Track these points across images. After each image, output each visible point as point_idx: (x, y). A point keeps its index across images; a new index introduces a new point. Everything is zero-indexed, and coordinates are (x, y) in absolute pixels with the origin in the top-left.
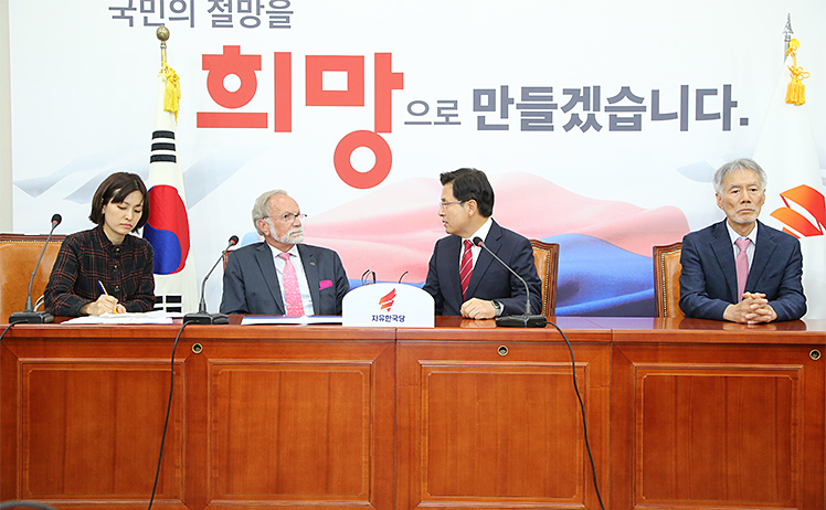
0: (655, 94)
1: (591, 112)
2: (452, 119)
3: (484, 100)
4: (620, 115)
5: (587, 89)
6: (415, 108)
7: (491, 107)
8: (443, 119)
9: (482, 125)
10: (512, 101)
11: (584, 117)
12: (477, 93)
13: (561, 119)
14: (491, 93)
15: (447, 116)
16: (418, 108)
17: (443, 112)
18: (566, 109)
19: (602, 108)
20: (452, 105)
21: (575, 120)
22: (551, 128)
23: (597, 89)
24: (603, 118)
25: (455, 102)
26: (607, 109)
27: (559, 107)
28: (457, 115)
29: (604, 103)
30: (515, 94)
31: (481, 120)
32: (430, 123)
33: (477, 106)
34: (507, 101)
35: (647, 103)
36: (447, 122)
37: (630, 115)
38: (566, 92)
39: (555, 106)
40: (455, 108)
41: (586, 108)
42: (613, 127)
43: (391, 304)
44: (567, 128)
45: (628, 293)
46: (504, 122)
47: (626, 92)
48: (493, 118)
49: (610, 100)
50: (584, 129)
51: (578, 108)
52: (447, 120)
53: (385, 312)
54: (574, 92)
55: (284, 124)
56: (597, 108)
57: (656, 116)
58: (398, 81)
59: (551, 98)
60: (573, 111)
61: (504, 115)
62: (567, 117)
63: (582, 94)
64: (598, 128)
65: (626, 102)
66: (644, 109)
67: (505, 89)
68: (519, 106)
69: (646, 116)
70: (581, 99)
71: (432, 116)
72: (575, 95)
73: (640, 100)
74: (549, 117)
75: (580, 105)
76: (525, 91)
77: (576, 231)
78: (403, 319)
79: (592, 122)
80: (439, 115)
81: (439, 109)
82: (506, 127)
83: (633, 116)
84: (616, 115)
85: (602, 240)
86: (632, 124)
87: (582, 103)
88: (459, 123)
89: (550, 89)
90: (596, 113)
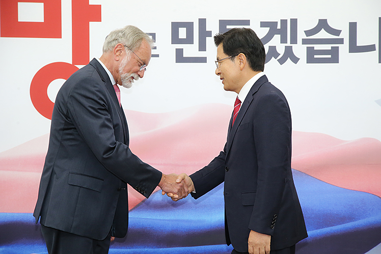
0: (353, 27)
1: (289, 44)
3: (182, 33)
4: (317, 47)
5: (284, 22)
7: (189, 40)
9: (180, 57)
10: (209, 34)
11: (281, 49)
12: (176, 26)
14: (189, 26)
19: (299, 40)
21: (273, 52)
23: (294, 22)
24: (300, 50)
25: (154, 35)
26: (305, 42)
28: (155, 48)
29: (301, 35)
30: (214, 29)
31: (179, 52)
33: (175, 39)
34: (204, 34)
35: (345, 35)
37: (328, 47)
38: (263, 24)
40: (154, 40)
41: (283, 40)
42: (311, 59)
46: (202, 54)
47: (323, 24)
48: (191, 50)
49: (308, 33)
50: (282, 61)
51: (276, 41)
54: (271, 25)
56: (294, 40)
57: (354, 48)
58: (95, 13)
60: (271, 43)
61: (202, 47)
63: (279, 27)
64: (295, 60)
65: (323, 34)
66: (341, 41)
67: (202, 22)
69: (344, 48)
70: (278, 32)
72: (273, 28)
73: (337, 32)
75: (277, 37)
79: (289, 54)
82: (203, 60)
83: (330, 49)
84: (314, 47)
85: (301, 172)
86: (330, 56)
87: (280, 35)
88: (157, 56)
89: (247, 22)
90: (293, 45)
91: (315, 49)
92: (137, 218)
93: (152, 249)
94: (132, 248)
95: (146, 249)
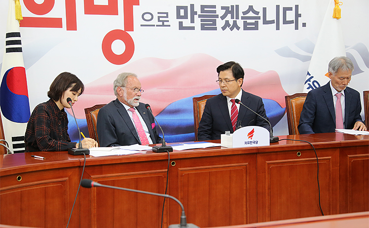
0: (265, 9)
1: (235, 19)
2: (166, 23)
3: (182, 12)
4: (249, 21)
5: (232, 6)
7: (185, 17)
8: (161, 23)
9: (181, 27)
10: (196, 13)
11: (231, 23)
12: (179, 8)
13: (220, 23)
14: (185, 8)
15: (163, 22)
16: (147, 17)
17: (161, 19)
18: (223, 18)
19: (240, 18)
20: (165, 15)
21: (227, 23)
22: (215, 29)
23: (237, 6)
24: (240, 23)
25: (167, 13)
26: (243, 18)
27: (219, 16)
28: (168, 21)
29: (241, 15)
30: (197, 9)
31: (181, 23)
32: (154, 26)
33: (179, 16)
34: (193, 13)
35: (261, 15)
36: (163, 25)
37: (253, 21)
38: (223, 8)
39: (217, 16)
40: (167, 17)
41: (232, 17)
42: (245, 28)
43: (252, 136)
44: (224, 28)
46: (192, 25)
47: (251, 8)
48: (187, 23)
49: (244, 13)
50: (232, 29)
51: (229, 17)
52: (163, 23)
53: (250, 140)
54: (226, 8)
56: (237, 18)
57: (266, 22)
59: (215, 12)
60: (226, 19)
61: (192, 21)
62: (223, 23)
63: (230, 10)
64: (238, 28)
65: (251, 14)
66: (259, 18)
67: (192, 6)
68: (200, 16)
69: (260, 22)
70: (230, 12)
71: (155, 21)
72: (227, 10)
73: (257, 13)
74: (214, 23)
75: (229, 15)
76: (203, 7)
78: (257, 143)
79: (235, 25)
80: (159, 21)
81: (159, 17)
82: (193, 28)
84: (247, 21)
86: (254, 26)
88: (169, 26)
89: (214, 7)
90: (237, 20)
92: (161, 119)
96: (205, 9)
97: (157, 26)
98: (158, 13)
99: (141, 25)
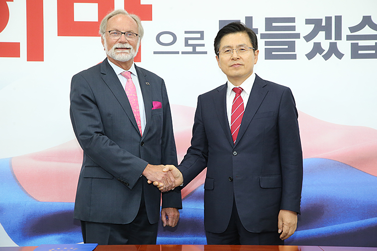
1: (333, 40)
2: (198, 49)
4: (362, 43)
5: (328, 19)
6: (163, 39)
8: (190, 49)
10: (257, 32)
11: (326, 46)
12: (223, 24)
13: (303, 47)
15: (194, 46)
16: (166, 39)
17: (190, 42)
18: (308, 38)
19: (344, 37)
20: (198, 35)
21: (317, 48)
22: (294, 57)
23: (339, 19)
24: (344, 46)
25: (202, 33)
26: (349, 38)
27: (302, 36)
28: (203, 45)
29: (345, 32)
30: (259, 25)
32: (178, 53)
36: (194, 52)
37: (372, 43)
38: (308, 22)
39: (297, 36)
40: (202, 38)
41: (328, 37)
42: (355, 54)
44: (310, 56)
45: (372, 217)
47: (367, 21)
49: (352, 29)
50: (326, 57)
51: (321, 37)
52: (194, 49)
54: (316, 23)
55: (36, 52)
56: (338, 37)
59: (293, 28)
60: (316, 40)
62: (309, 46)
63: (324, 24)
64: (340, 56)
65: (367, 30)
67: (249, 20)
68: (263, 36)
70: (323, 28)
71: (180, 46)
72: (317, 25)
74: (292, 47)
75: (322, 35)
76: (269, 22)
77: (320, 155)
79: (334, 50)
80: (187, 44)
81: (187, 40)
83: (374, 44)
84: (358, 43)
85: (345, 164)
86: (374, 52)
87: (324, 32)
88: (206, 53)
89: (292, 20)
90: (338, 42)
91: (359, 45)
92: (187, 208)
93: (201, 238)
94: (182, 236)
95: (195, 238)
96: (274, 24)
97: (183, 53)
98: (186, 32)
99: (155, 53)
